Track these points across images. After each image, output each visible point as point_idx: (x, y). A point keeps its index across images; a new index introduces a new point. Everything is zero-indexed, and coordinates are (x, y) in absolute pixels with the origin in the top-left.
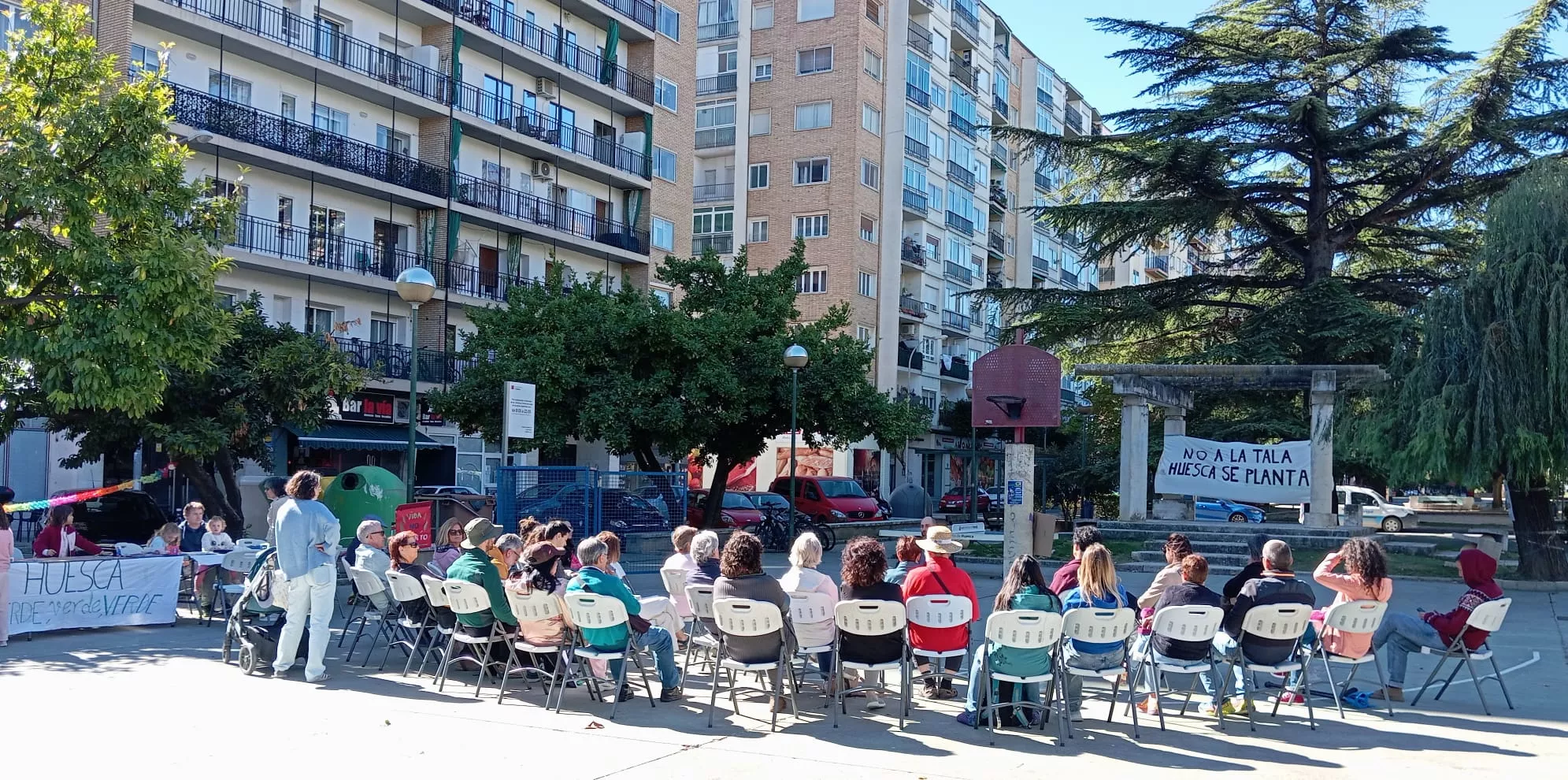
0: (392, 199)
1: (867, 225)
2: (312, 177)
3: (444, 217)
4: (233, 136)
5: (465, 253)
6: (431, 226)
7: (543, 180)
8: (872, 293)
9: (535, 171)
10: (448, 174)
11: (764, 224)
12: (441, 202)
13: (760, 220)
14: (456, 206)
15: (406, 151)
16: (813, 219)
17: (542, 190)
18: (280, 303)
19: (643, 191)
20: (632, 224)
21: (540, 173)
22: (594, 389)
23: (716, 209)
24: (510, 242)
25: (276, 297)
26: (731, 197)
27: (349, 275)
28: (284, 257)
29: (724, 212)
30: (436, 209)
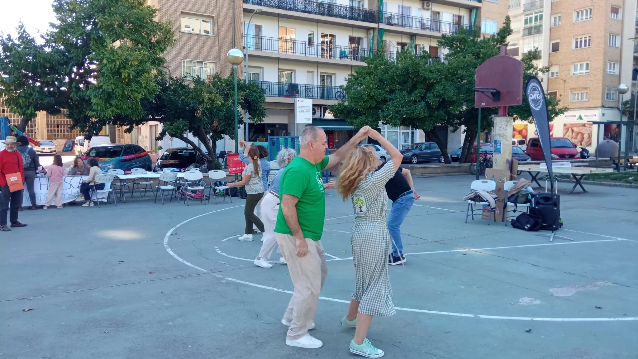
0: (352, 26)
1: (615, 10)
2: (318, 21)
3: (376, 31)
4: (284, 9)
5: (389, 46)
6: (372, 36)
7: (428, 10)
8: (618, 44)
9: (423, 6)
10: (379, 13)
11: (560, 17)
12: (374, 25)
13: (557, 16)
14: (383, 26)
15: (363, 5)
16: (585, 12)
17: (427, 15)
18: (310, 74)
19: (478, 8)
20: (473, 24)
21: (425, 7)
22: (391, 99)
23: (535, 13)
24: (411, 39)
25: (308, 72)
26: (542, 6)
27: (338, 60)
28: (307, 55)
29: (538, 14)
30: (374, 29)
